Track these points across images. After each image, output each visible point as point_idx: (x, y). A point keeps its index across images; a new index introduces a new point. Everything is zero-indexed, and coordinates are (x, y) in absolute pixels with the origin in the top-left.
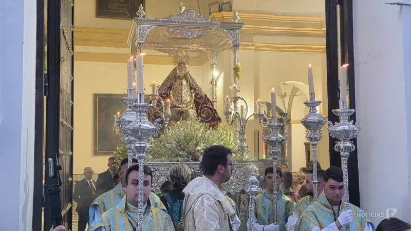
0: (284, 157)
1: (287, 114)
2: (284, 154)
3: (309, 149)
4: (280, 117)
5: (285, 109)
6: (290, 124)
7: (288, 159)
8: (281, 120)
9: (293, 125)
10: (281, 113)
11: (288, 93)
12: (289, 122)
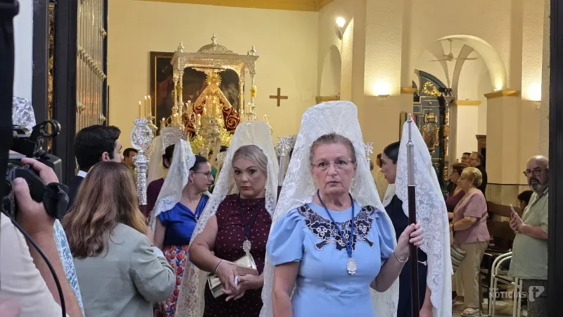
0: (443, 157)
1: (451, 90)
2: (444, 153)
3: (485, 145)
4: (439, 94)
5: (448, 81)
6: (456, 105)
7: (449, 161)
8: (441, 100)
9: (460, 109)
10: (442, 89)
11: (456, 55)
12: (453, 102)
